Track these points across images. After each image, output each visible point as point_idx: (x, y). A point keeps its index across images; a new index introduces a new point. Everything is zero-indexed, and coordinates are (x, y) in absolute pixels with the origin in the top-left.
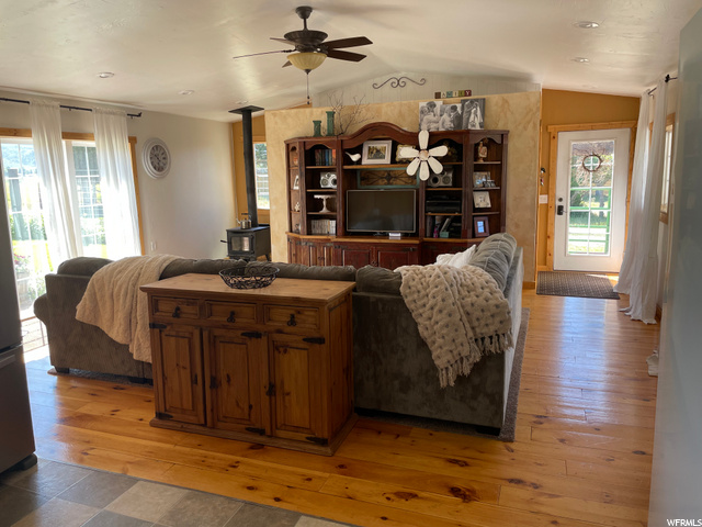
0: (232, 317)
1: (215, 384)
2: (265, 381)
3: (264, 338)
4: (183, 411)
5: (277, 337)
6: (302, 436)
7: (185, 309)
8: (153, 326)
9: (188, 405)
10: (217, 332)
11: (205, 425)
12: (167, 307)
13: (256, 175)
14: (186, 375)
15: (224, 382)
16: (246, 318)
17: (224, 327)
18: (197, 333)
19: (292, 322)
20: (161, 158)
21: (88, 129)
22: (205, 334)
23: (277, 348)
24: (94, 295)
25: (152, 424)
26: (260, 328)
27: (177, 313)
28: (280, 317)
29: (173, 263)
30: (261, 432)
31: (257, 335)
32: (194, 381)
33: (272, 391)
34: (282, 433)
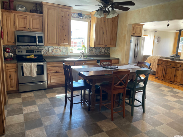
0: (171, 64)
1: (166, 74)
2: (174, 74)
3: (175, 68)
4: (160, 77)
5: (177, 68)
6: (179, 83)
7: (163, 62)
8: (158, 64)
9: (161, 76)
10: (168, 66)
11: (163, 79)
12: (160, 62)
13: (180, 44)
14: (161, 72)
15: (167, 74)
16: (173, 65)
17: (169, 66)
18: (164, 66)
19: (180, 66)
20: (159, 40)
21: (147, 34)
22: (166, 66)
23: (177, 70)
24: (148, 60)
25: (155, 78)
26: (175, 66)
27: (162, 63)
28: (179, 65)
29: (162, 57)
30: (172, 82)
31: (174, 68)
32: (162, 73)
33: (175, 76)
34: (175, 82)
